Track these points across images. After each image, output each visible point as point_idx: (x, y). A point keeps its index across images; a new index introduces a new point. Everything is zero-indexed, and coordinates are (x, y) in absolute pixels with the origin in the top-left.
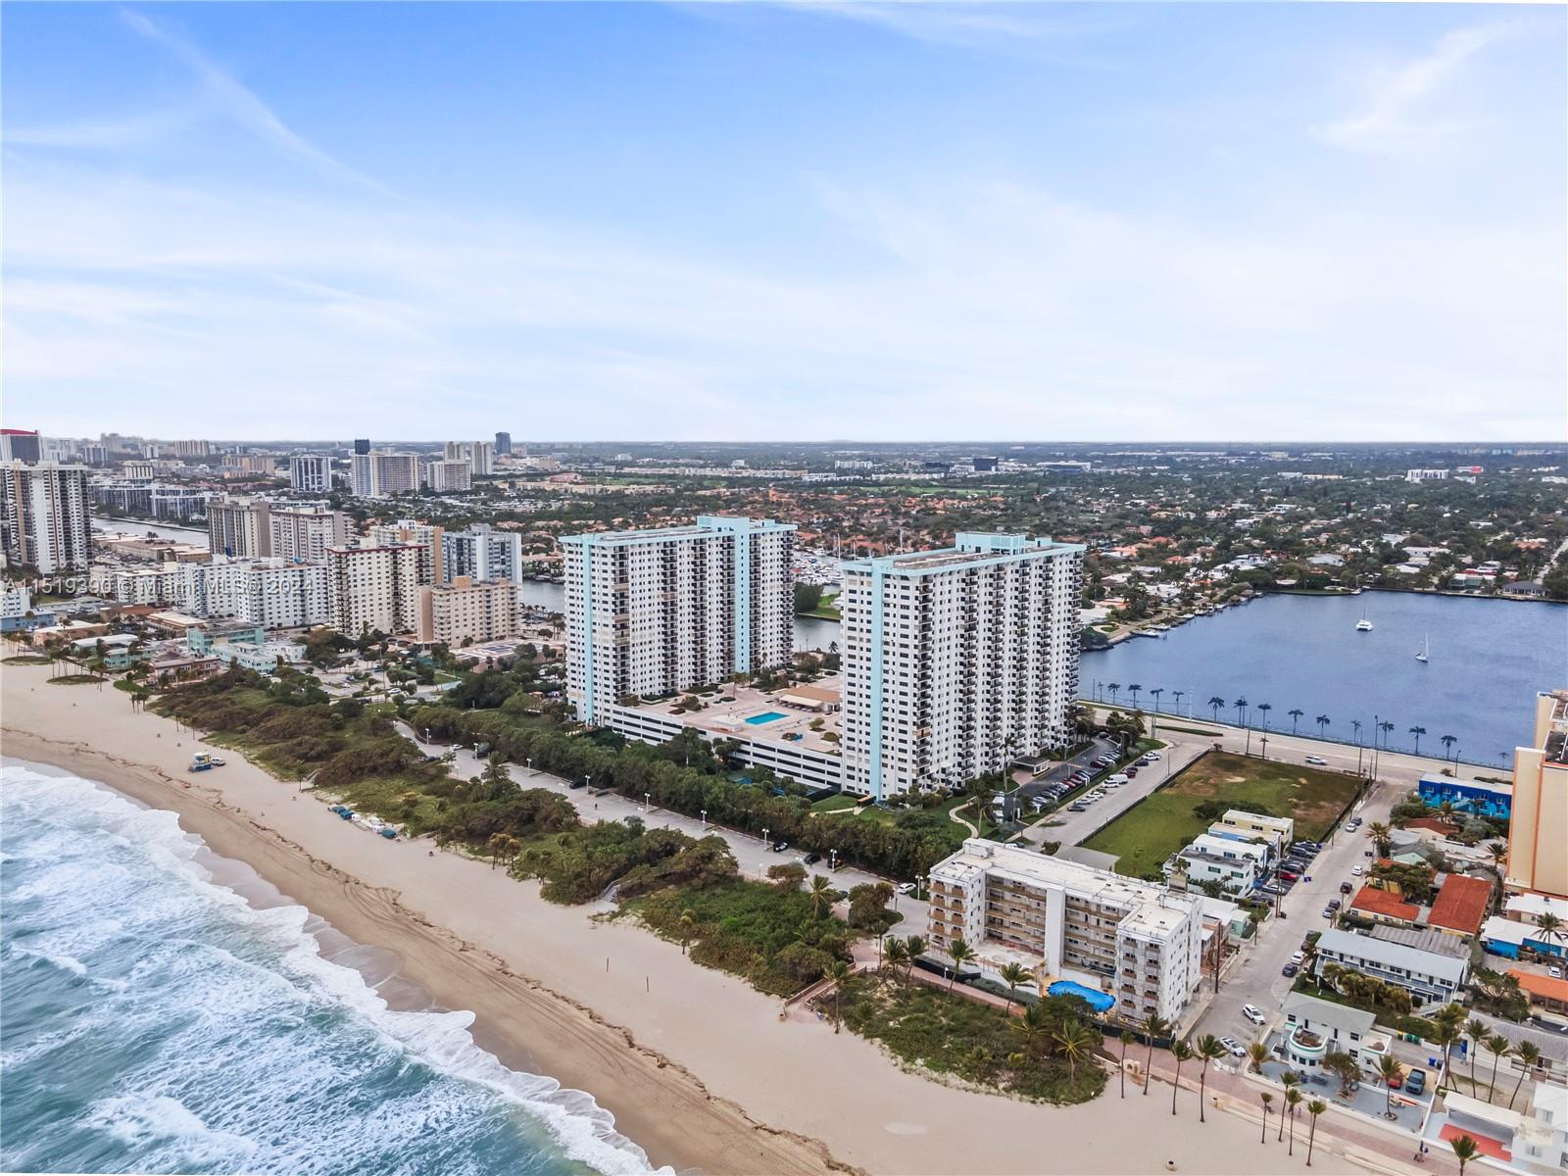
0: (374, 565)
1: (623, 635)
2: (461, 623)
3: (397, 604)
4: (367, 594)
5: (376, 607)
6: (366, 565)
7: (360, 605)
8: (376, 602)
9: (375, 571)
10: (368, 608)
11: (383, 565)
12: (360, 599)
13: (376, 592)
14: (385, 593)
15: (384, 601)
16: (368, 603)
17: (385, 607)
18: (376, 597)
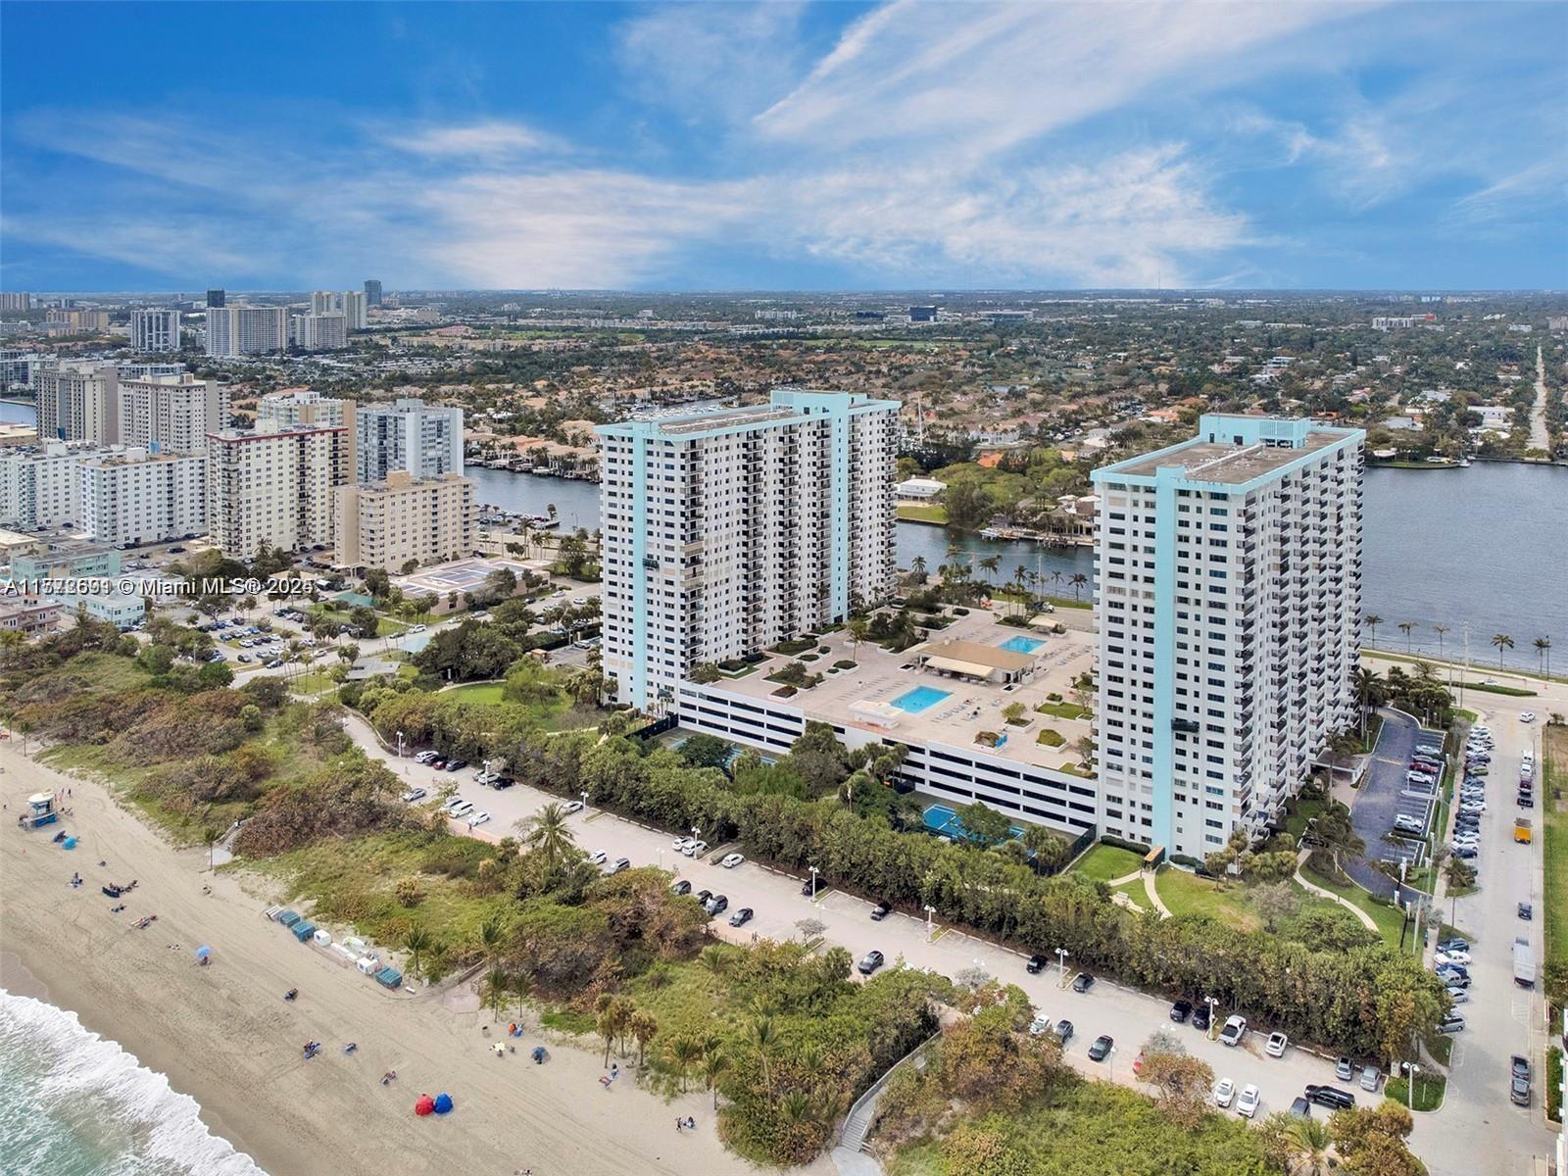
0: (274, 457)
1: (694, 575)
2: (399, 537)
3: (303, 509)
4: (263, 496)
5: (275, 515)
6: (264, 458)
7: (254, 512)
8: (275, 508)
9: (274, 465)
10: (264, 516)
11: (286, 456)
12: (253, 504)
13: (275, 493)
14: (288, 495)
15: (286, 506)
16: (264, 511)
17: (287, 514)
18: (275, 501)
